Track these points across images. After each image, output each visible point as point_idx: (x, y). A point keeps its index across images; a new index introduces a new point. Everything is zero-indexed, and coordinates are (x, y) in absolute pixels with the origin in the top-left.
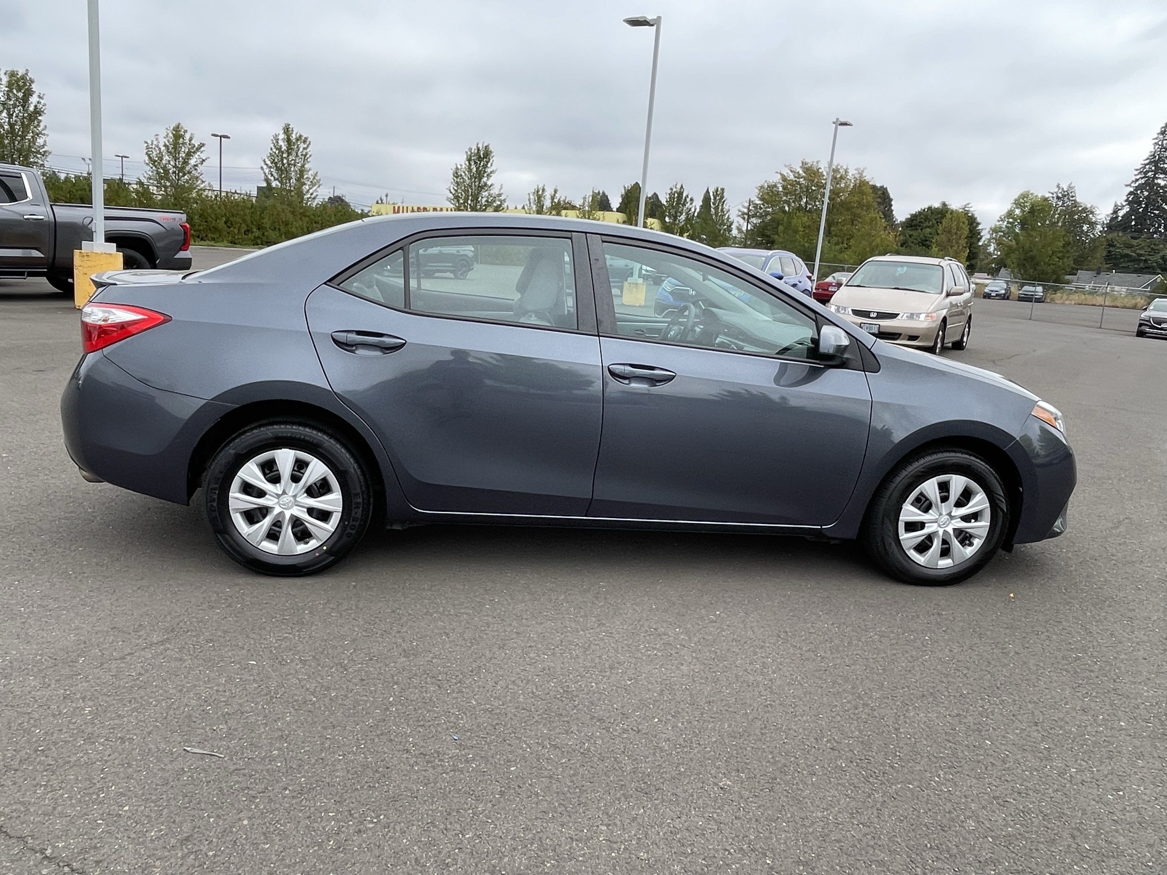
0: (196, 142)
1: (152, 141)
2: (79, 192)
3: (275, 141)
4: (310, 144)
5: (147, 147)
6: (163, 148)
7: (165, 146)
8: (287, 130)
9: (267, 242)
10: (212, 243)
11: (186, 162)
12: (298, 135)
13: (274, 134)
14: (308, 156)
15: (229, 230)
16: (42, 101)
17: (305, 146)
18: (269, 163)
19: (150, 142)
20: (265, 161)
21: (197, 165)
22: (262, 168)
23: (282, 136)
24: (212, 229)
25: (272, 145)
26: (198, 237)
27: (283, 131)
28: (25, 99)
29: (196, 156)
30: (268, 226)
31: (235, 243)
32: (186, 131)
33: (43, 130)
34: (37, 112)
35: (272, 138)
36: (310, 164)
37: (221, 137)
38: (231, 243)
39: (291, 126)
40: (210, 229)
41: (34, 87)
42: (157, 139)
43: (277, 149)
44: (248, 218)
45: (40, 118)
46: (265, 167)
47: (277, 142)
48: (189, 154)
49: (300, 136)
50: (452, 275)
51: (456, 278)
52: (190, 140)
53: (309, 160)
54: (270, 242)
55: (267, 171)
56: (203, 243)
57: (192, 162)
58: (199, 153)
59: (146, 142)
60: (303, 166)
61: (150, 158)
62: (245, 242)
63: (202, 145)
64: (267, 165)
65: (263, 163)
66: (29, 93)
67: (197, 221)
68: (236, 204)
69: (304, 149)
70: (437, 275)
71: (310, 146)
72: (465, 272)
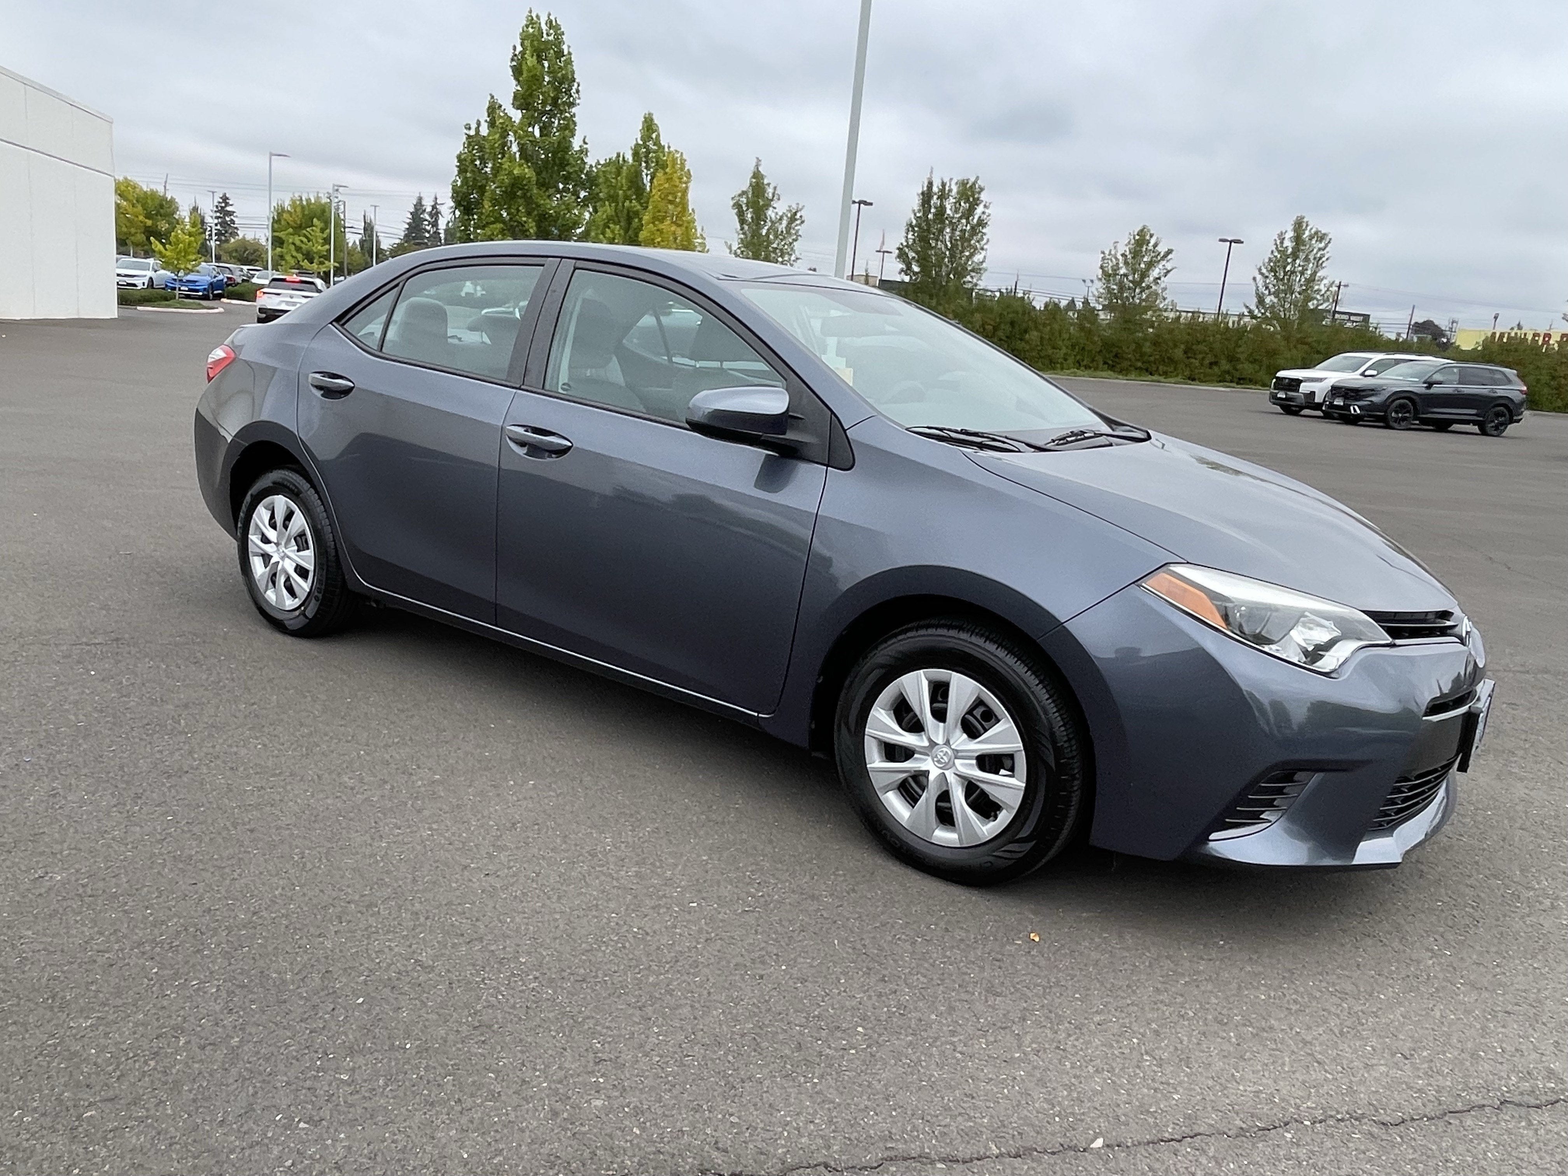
0: (1162, 249)
1: (1110, 251)
2: (1010, 316)
3: (1278, 242)
4: (1329, 242)
5: (1103, 259)
6: (1120, 257)
7: (1123, 255)
8: (1299, 226)
9: (1240, 379)
10: (1162, 379)
11: (1144, 275)
12: (1313, 232)
13: (1279, 232)
14: (1324, 259)
15: (1187, 361)
16: (987, 211)
17: (1322, 245)
18: (1264, 271)
19: (1107, 252)
20: (1260, 269)
21: (1159, 278)
22: (1254, 279)
23: (1290, 234)
24: (1166, 360)
25: (1274, 248)
26: (1147, 370)
27: (1292, 227)
28: (970, 212)
29: (1160, 266)
30: (1242, 357)
31: (1193, 380)
32: (1151, 236)
33: (985, 244)
34: (981, 223)
35: (1276, 237)
36: (1325, 270)
37: (1231, 242)
38: (1189, 378)
39: (1305, 220)
40: (1164, 361)
41: (983, 196)
42: (1115, 248)
43: (1279, 252)
44: (1217, 346)
45: (984, 231)
46: (1259, 277)
47: (1282, 243)
48: (1151, 265)
49: (1316, 233)
50: (1476, 429)
51: (1484, 432)
52: (1155, 246)
53: (1324, 265)
54: (1243, 379)
55: (1260, 283)
56: (1150, 377)
57: (1155, 273)
58: (1164, 263)
59: (1103, 253)
60: (1314, 273)
61: (1103, 271)
62: (1207, 378)
63: (1170, 252)
64: (1262, 274)
65: (1257, 272)
66: (976, 202)
67: (1148, 350)
68: (1204, 326)
69: (1320, 249)
70: (1456, 427)
71: (1330, 245)
72: (1502, 424)
